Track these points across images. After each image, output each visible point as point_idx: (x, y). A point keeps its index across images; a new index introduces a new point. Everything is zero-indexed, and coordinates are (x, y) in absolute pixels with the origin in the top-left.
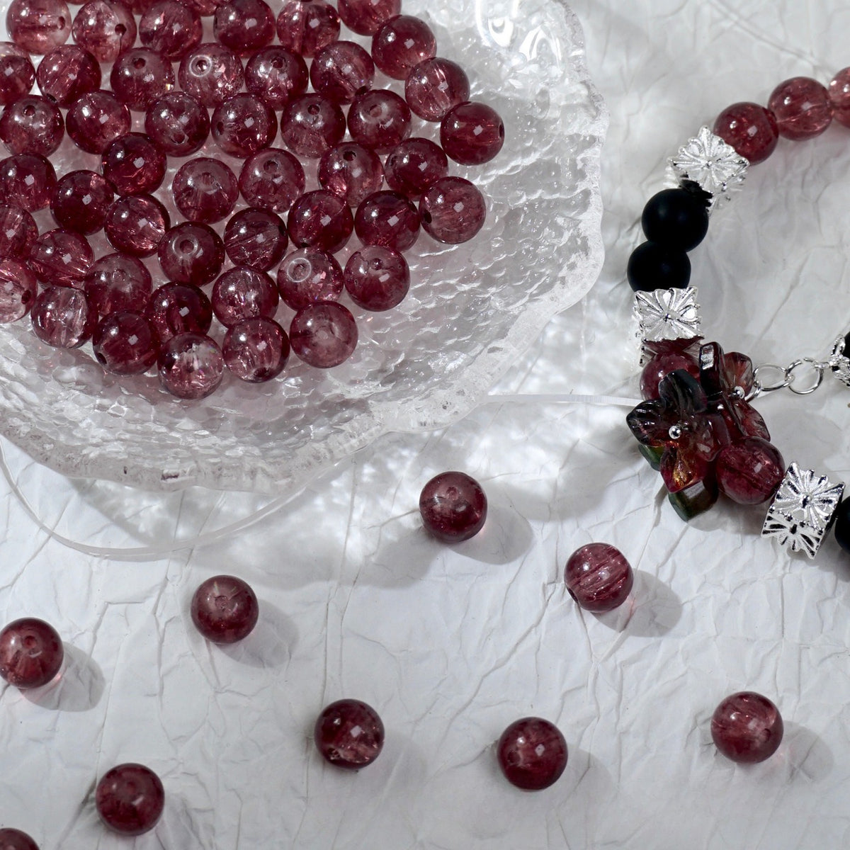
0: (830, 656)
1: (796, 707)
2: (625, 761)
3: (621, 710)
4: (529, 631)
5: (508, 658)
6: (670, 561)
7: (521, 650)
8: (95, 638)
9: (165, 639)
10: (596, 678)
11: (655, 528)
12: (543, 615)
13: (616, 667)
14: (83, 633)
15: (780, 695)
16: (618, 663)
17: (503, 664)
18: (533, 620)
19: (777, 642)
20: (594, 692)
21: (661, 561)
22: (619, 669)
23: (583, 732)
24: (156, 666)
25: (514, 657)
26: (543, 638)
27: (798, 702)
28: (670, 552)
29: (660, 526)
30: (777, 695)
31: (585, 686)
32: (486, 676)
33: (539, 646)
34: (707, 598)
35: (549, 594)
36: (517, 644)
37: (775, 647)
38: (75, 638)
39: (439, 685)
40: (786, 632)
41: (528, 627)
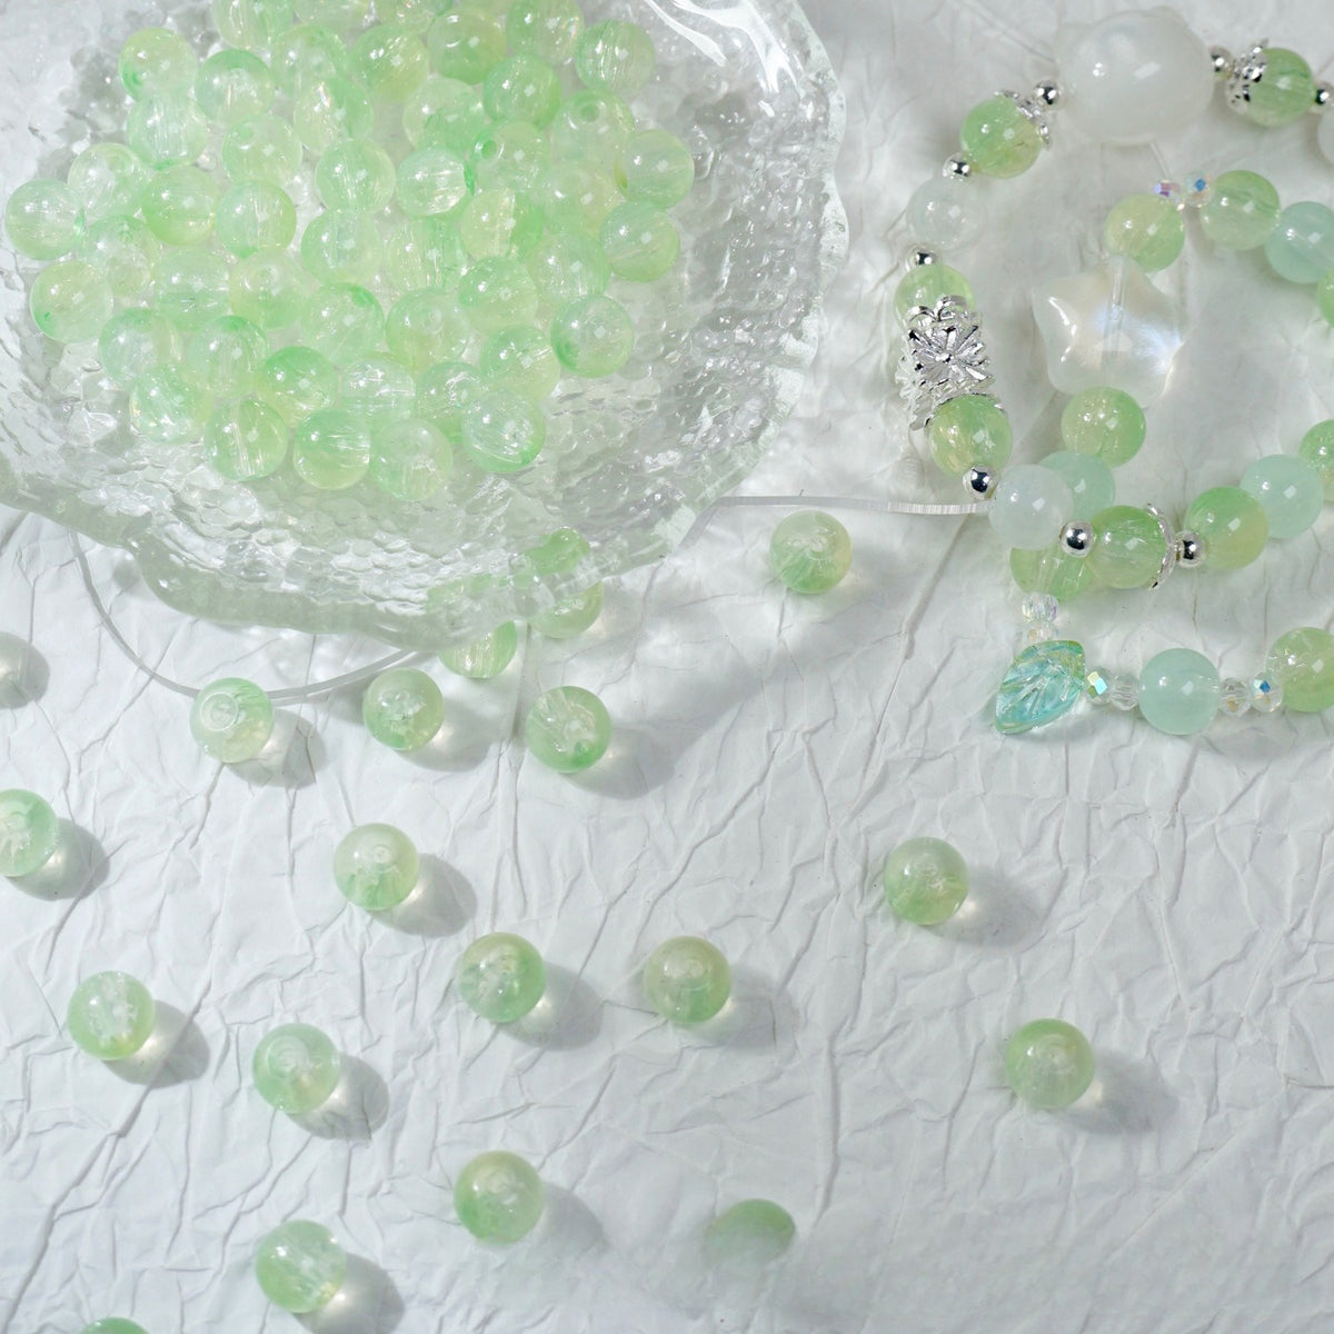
0: (1126, 818)
1: (1084, 881)
2: (872, 950)
3: (866, 888)
4: (751, 790)
5: (725, 824)
6: (926, 702)
7: (741, 813)
8: (209, 804)
9: (296, 805)
10: (834, 848)
11: (907, 661)
12: (768, 769)
13: (859, 834)
14: (192, 798)
15: (1064, 867)
16: (861, 829)
17: (718, 833)
18: (755, 778)
19: (1059, 801)
20: (832, 865)
21: (914, 701)
22: (863, 836)
23: (819, 915)
24: (286, 837)
25: (732, 822)
26: (768, 799)
27: (1088, 873)
28: (926, 691)
29: (914, 658)
30: (1061, 866)
31: (820, 857)
32: (697, 846)
33: (763, 808)
34: (973, 747)
35: (775, 744)
36: (736, 807)
37: (1058, 807)
38: (184, 804)
39: (638, 859)
40: (1071, 788)
41: (749, 786)
